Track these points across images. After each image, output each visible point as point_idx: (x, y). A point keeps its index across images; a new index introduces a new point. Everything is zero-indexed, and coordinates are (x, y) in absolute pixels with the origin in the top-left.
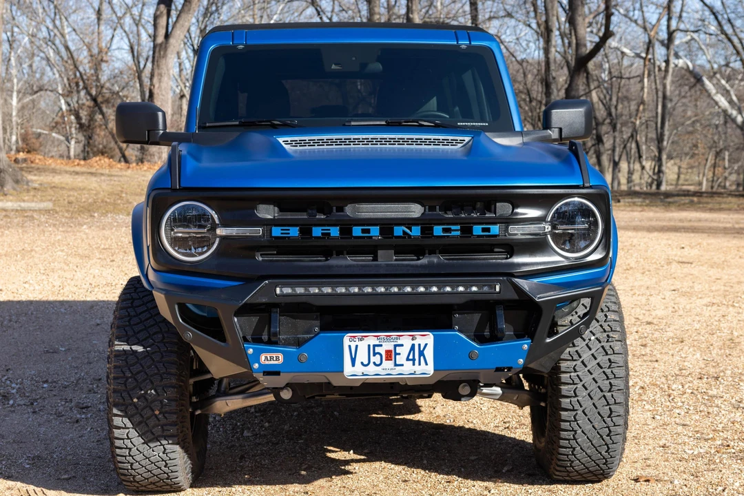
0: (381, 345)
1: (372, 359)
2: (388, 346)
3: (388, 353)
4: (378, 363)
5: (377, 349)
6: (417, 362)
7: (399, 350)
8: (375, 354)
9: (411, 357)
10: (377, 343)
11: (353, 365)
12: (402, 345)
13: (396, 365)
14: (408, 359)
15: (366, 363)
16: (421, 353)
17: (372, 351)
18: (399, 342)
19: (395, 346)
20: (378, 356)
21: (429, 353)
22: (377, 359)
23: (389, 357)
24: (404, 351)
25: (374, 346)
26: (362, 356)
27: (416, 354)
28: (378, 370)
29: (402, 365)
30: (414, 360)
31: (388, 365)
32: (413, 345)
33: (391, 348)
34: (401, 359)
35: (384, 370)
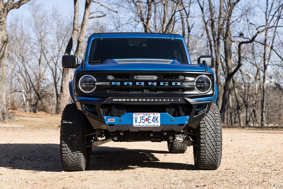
2: (146, 117)
3: (147, 119)
4: (143, 122)
6: (155, 122)
8: (142, 119)
9: (153, 120)
10: (143, 116)
11: (136, 123)
13: (149, 123)
14: (152, 121)
15: (140, 122)
16: (156, 119)
17: (142, 118)
18: (150, 116)
19: (149, 117)
20: (143, 120)
21: (159, 119)
22: (143, 121)
23: (147, 120)
24: (151, 119)
25: (142, 117)
26: (139, 120)
27: (155, 119)
28: (144, 124)
29: (151, 123)
30: (154, 121)
31: (146, 123)
32: (154, 117)
33: (148, 118)
34: (150, 121)
35: (146, 124)
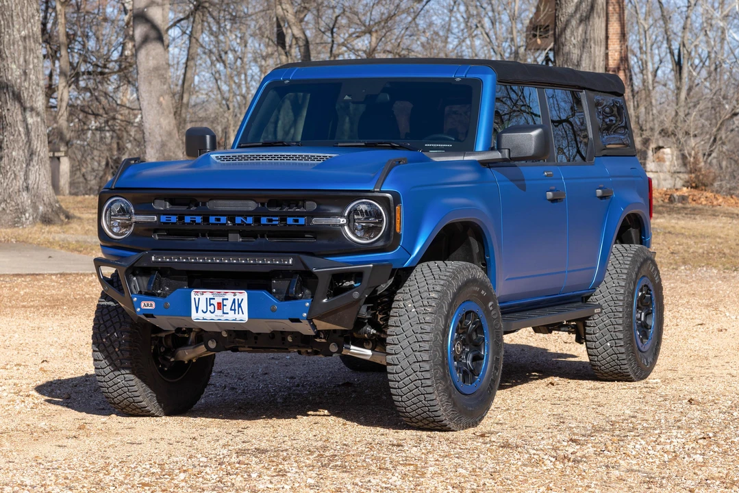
0: (214, 299)
1: (209, 308)
2: (218, 299)
3: (219, 304)
4: (212, 311)
5: (212, 301)
6: (237, 312)
7: (225, 302)
8: (210, 305)
9: (233, 308)
10: (212, 297)
11: (197, 311)
12: (227, 299)
13: (224, 313)
14: (231, 309)
15: (205, 311)
16: (240, 306)
17: (209, 302)
18: (226, 297)
19: (223, 299)
20: (212, 306)
21: (245, 305)
22: (211, 308)
23: (219, 307)
24: (228, 303)
25: (210, 299)
26: (202, 306)
27: (237, 306)
28: (213, 316)
29: (227, 313)
30: (235, 310)
31: (219, 312)
32: (234, 299)
33: (221, 301)
34: (227, 309)
35: (217, 316)
